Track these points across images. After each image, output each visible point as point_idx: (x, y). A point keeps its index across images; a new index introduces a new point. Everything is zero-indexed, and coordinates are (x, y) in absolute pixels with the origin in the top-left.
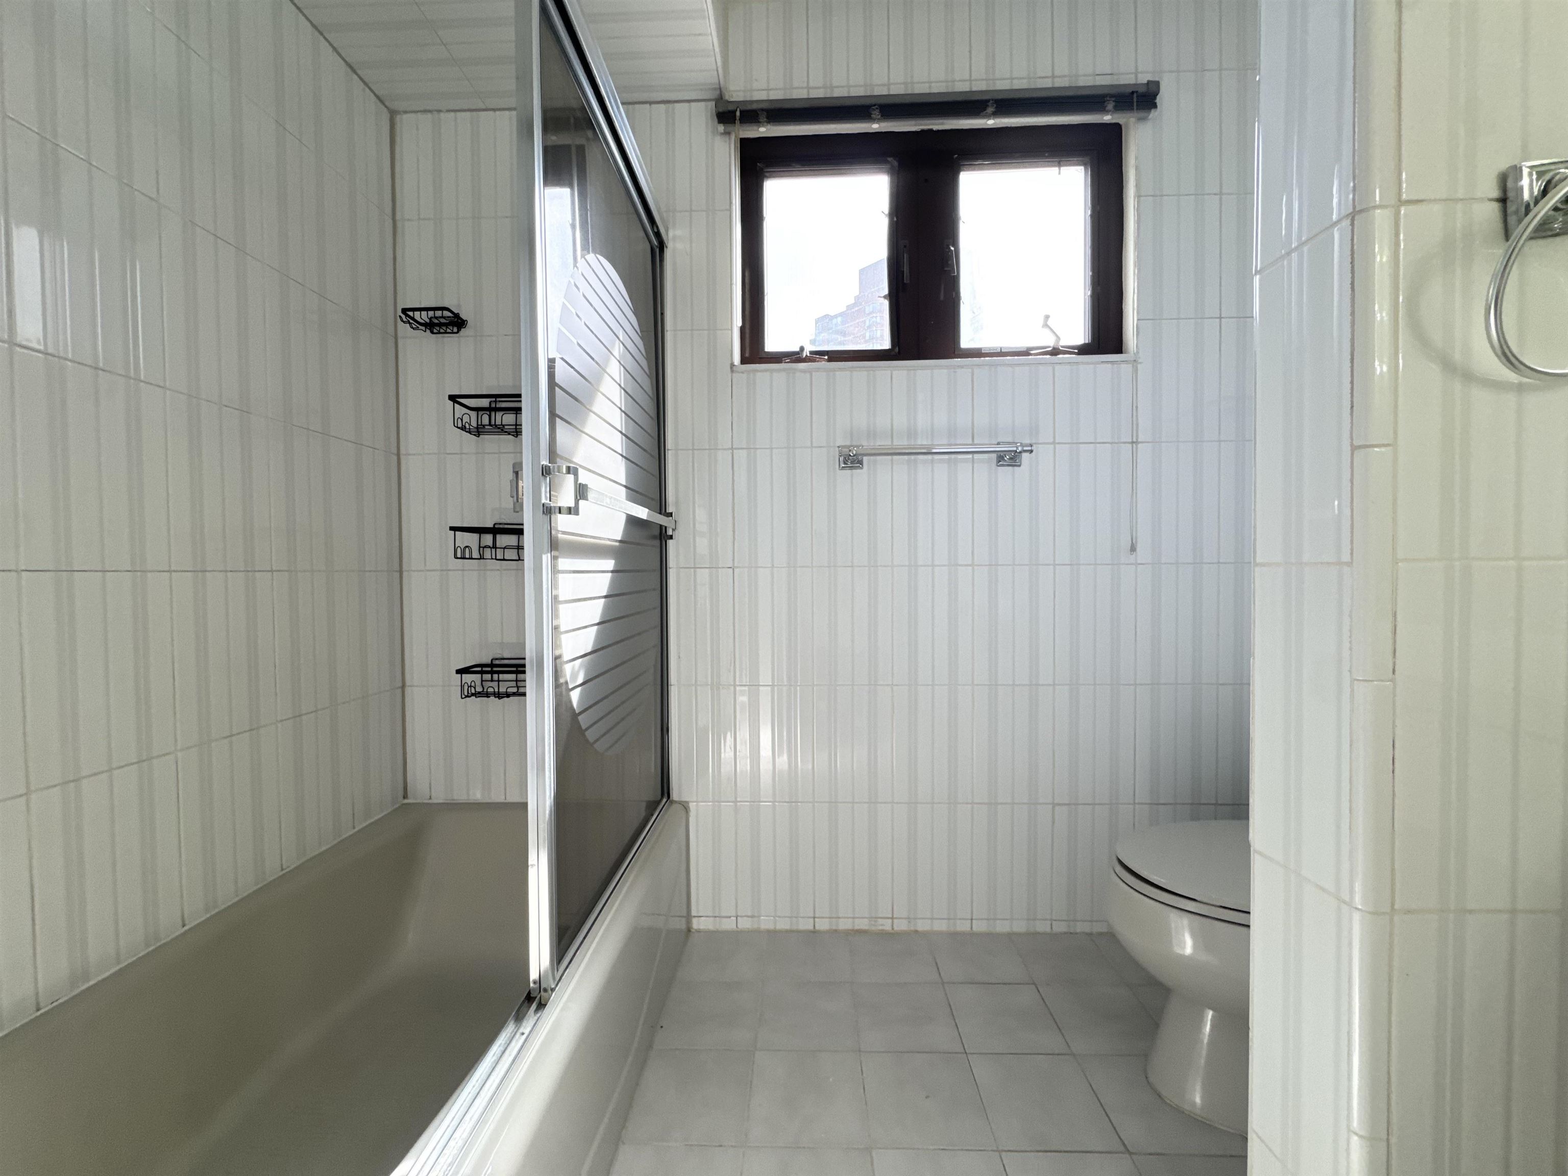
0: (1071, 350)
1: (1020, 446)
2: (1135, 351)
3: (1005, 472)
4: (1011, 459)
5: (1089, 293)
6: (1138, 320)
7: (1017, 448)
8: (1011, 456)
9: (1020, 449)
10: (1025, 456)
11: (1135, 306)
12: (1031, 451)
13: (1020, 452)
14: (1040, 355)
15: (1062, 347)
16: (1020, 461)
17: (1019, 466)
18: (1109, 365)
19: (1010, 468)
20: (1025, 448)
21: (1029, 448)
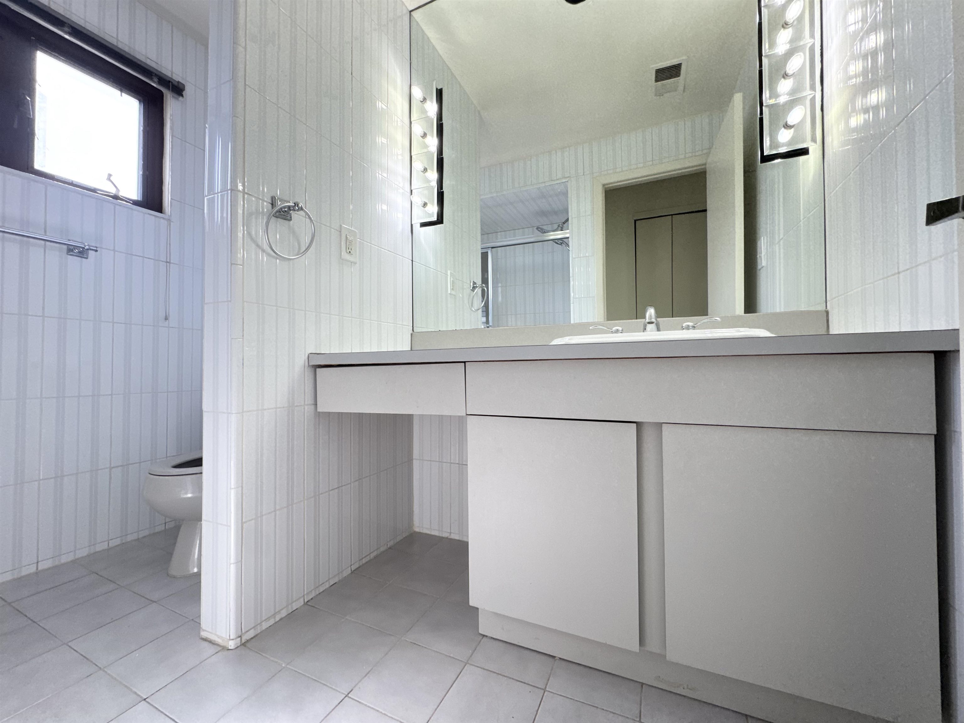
0: (128, 200)
1: (88, 245)
2: (169, 215)
3: (73, 261)
4: (79, 252)
5: (141, 173)
6: (171, 199)
7: (85, 246)
8: (80, 251)
9: (87, 247)
10: (91, 253)
11: (170, 191)
12: (96, 251)
13: (87, 249)
14: (104, 195)
15: (121, 196)
16: (88, 256)
17: (87, 258)
18: (153, 217)
19: (79, 258)
20: (92, 248)
21: (95, 249)
